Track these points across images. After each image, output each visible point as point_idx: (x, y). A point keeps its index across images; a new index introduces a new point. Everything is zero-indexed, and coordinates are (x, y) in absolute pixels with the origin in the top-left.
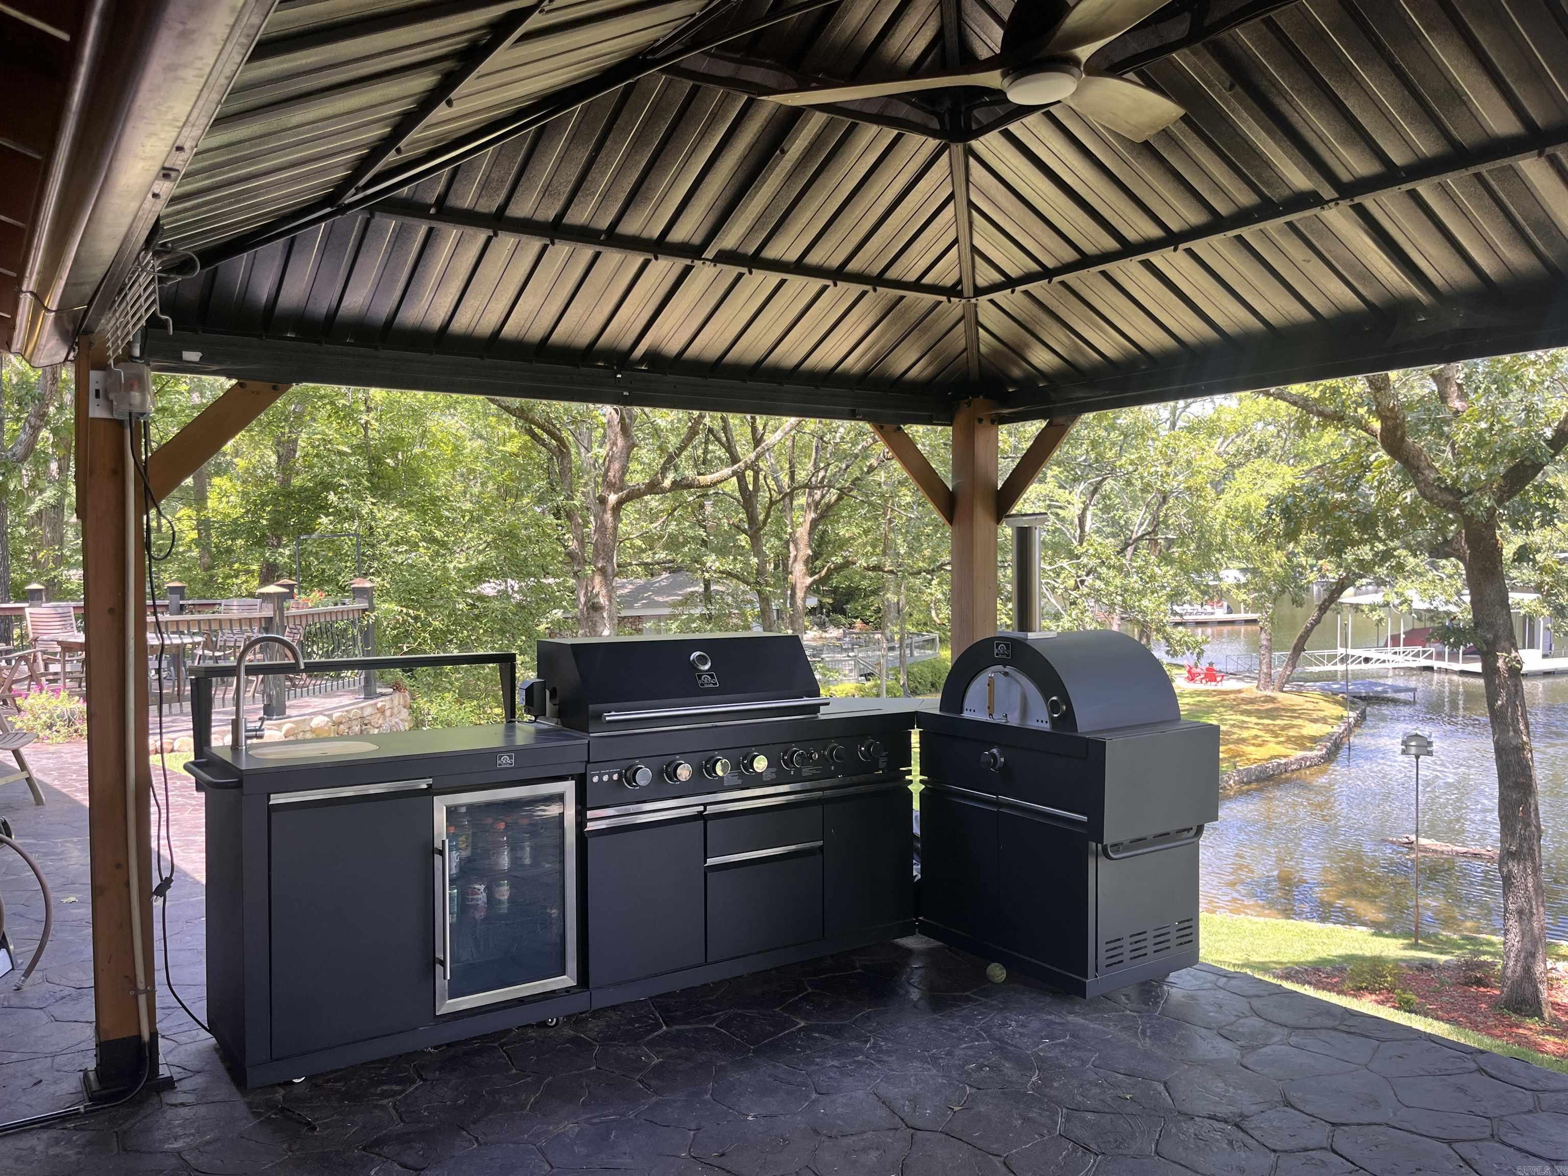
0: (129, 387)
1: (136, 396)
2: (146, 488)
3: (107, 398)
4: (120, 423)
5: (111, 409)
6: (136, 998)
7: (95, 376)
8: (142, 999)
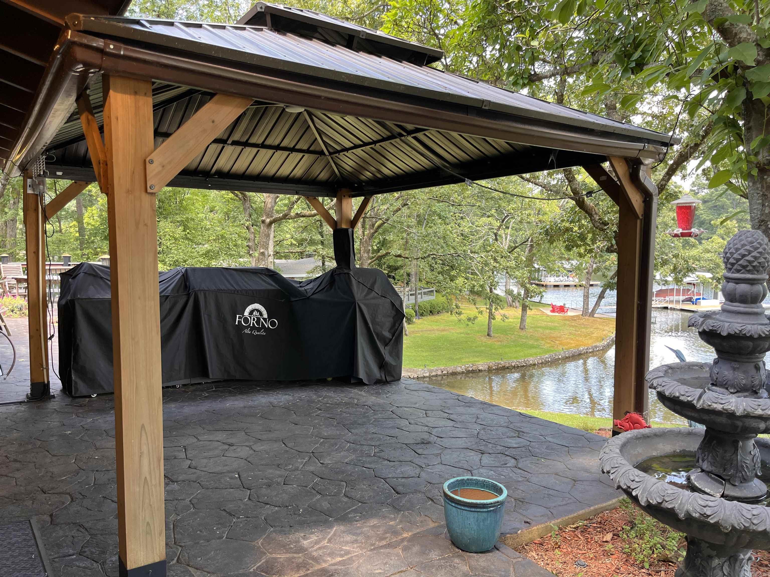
0: (39, 184)
1: (41, 187)
2: (45, 215)
3: (32, 187)
4: (37, 195)
5: (34, 191)
6: (43, 370)
7: (29, 181)
8: (45, 370)
